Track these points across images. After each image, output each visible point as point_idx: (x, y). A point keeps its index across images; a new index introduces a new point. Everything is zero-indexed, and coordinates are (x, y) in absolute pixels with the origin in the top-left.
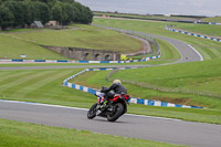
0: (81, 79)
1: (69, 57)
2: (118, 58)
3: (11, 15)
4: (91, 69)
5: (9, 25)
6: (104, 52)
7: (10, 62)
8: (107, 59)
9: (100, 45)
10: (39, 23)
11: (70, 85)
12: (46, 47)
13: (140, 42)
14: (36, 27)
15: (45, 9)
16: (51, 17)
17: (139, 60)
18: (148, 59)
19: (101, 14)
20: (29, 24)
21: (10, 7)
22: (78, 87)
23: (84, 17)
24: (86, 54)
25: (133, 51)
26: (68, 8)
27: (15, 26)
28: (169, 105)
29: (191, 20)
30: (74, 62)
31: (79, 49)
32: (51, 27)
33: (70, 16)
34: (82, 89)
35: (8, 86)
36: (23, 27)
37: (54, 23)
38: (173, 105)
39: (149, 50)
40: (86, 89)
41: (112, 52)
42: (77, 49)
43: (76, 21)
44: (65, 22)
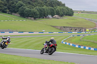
0: (69, 40)
1: (64, 31)
2: (85, 31)
3: (38, 13)
4: (73, 36)
5: (37, 17)
6: (79, 28)
7: (38, 33)
8: (80, 31)
9: (77, 25)
10: (50, 16)
11: (64, 43)
12: (54, 27)
13: (95, 24)
14: (49, 18)
15: (53, 10)
16: (56, 13)
17: (95, 31)
19: (77, 12)
20: (46, 17)
21: (38, 10)
22: (68, 44)
23: (70, 13)
24: (71, 29)
25: (92, 28)
26: (63, 9)
27: (40, 17)
30: (66, 33)
31: (68, 27)
32: (55, 18)
34: (69, 44)
35: (37, 44)
36: (43, 18)
37: (57, 16)
40: (71, 44)
41: (82, 28)
42: (67, 27)
43: (66, 15)
44: (62, 16)
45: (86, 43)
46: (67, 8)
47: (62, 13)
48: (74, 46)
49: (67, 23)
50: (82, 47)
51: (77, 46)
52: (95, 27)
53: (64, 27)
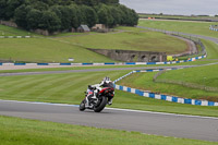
0: (129, 81)
1: (116, 60)
2: (165, 60)
3: (58, 20)
4: (138, 71)
5: (56, 30)
6: (150, 53)
7: (58, 65)
8: (153, 60)
9: (146, 47)
10: (85, 27)
11: (117, 87)
12: (93, 50)
13: (186, 43)
14: (83, 31)
15: (92, 13)
16: (98, 20)
17: (185, 60)
18: (193, 59)
19: (146, 16)
20: (76, 28)
21: (57, 13)
22: (125, 89)
23: (130, 19)
24: (132, 56)
25: (178, 52)
26: (113, 11)
27: (62, 30)
28: (216, 104)
30: (121, 64)
31: (126, 51)
32: (97, 30)
33: (117, 19)
34: (129, 90)
35: (56, 89)
36: (70, 31)
37: (100, 26)
39: (195, 50)
41: (158, 53)
42: (123, 51)
43: (122, 24)
44: (111, 26)
46: (124, 8)
47: (113, 19)
48: (140, 94)
49: (124, 42)
50: (158, 97)
51: (146, 95)
52: (187, 50)
53: (117, 51)
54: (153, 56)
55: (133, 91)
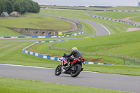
0: (33, 48)
1: (26, 35)
2: (57, 34)
4: (40, 42)
6: (48, 30)
8: (50, 35)
9: (45, 26)
10: (6, 14)
11: (26, 52)
12: (11, 29)
13: (71, 24)
14: (4, 16)
15: (10, 4)
16: (14, 9)
17: (70, 35)
18: (75, 34)
19: (45, 7)
22: (31, 53)
23: (35, 9)
24: (36, 32)
25: (66, 30)
26: (24, 3)
28: (90, 63)
29: (102, 9)
30: (29, 37)
31: (32, 29)
33: (26, 8)
34: (34, 54)
37: (15, 13)
38: (92, 63)
39: (76, 28)
41: (52, 30)
42: (30, 29)
43: (29, 11)
44: (23, 13)
45: (57, 52)
47: (24, 9)
48: (41, 56)
49: (31, 23)
50: (52, 58)
51: (45, 57)
52: (71, 28)
53: (26, 29)
54: (50, 33)
55: (37, 54)
